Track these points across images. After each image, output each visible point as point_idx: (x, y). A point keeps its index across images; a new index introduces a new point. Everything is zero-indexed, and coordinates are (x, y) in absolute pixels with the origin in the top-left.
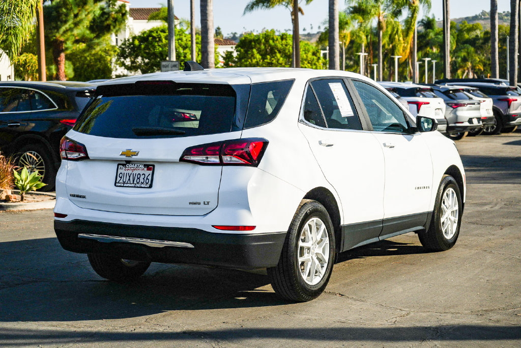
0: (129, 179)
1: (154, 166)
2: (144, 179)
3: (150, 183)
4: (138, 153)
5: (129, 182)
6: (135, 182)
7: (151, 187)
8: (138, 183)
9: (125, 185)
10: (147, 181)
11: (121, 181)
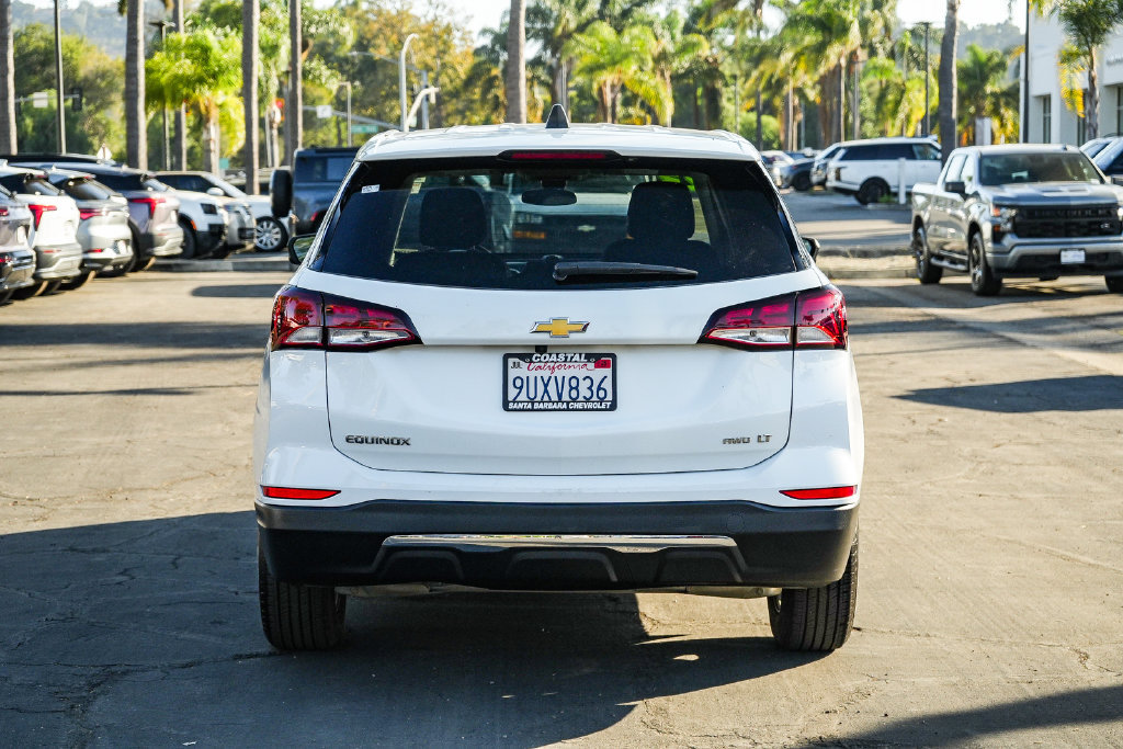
0: (546, 391)
1: (613, 356)
2: (590, 388)
3: (609, 397)
4: (586, 327)
5: (546, 398)
6: (565, 397)
7: (613, 407)
8: (574, 400)
9: (536, 406)
10: (602, 394)
11: (523, 397)
